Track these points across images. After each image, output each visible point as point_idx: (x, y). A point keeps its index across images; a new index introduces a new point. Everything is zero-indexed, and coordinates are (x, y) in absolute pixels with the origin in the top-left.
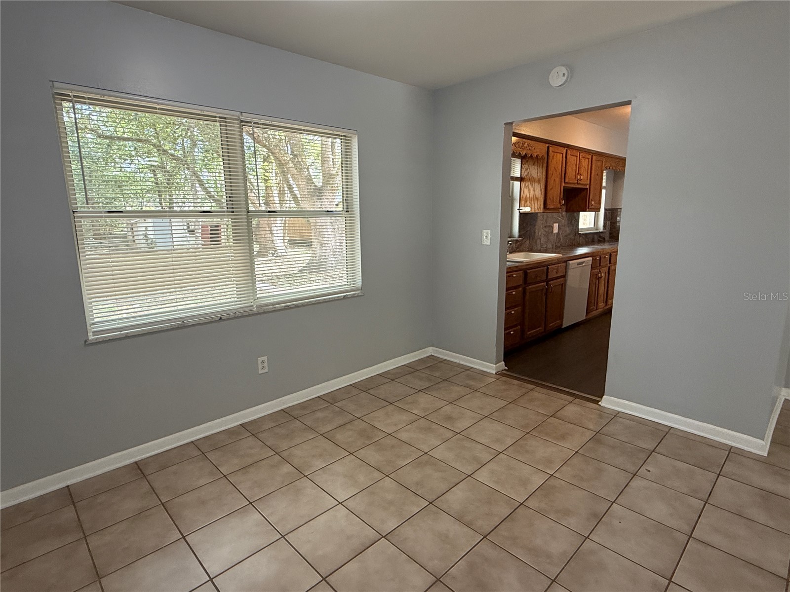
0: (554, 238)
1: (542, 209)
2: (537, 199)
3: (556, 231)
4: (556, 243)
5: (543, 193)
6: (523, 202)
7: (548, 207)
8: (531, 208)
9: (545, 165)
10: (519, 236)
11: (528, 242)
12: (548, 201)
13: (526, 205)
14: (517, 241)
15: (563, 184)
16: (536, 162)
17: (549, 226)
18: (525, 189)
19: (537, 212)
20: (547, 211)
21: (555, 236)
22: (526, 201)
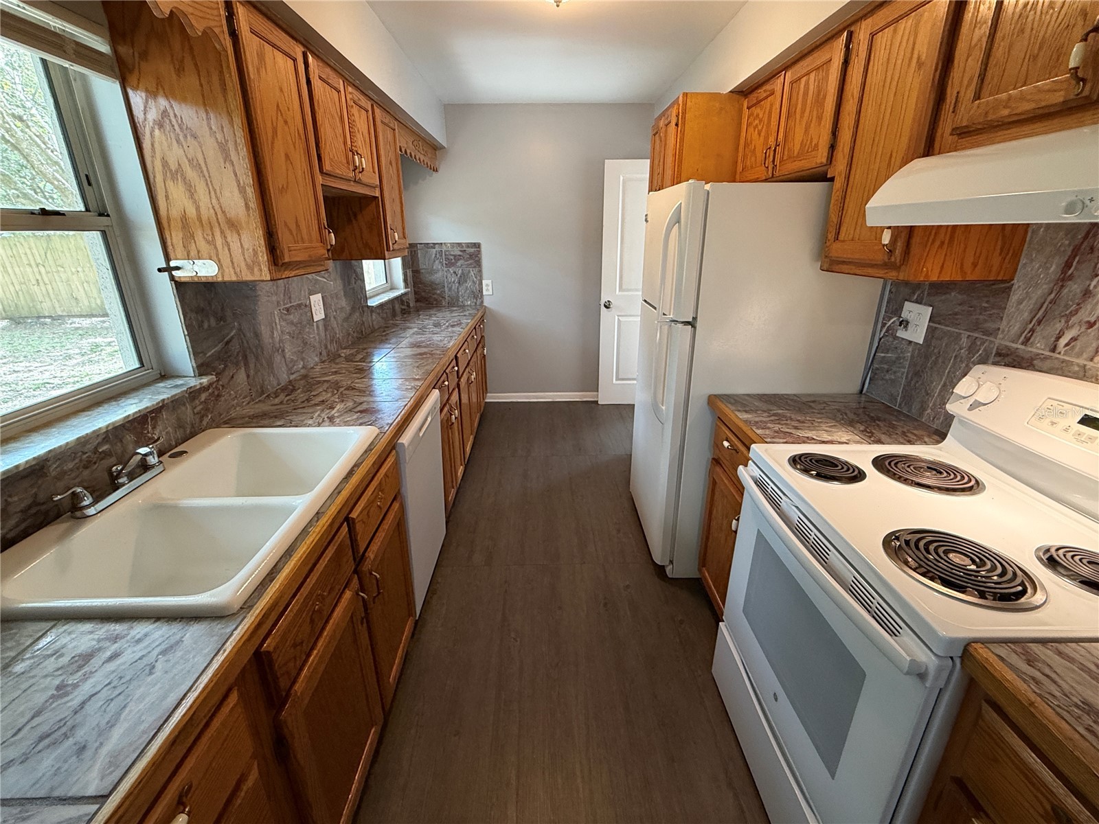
0: (318, 334)
1: (265, 269)
2: (233, 225)
3: (319, 314)
4: (326, 348)
5: (253, 204)
6: (175, 238)
7: (287, 260)
8: (220, 267)
9: (235, 101)
10: (201, 370)
11: (241, 376)
12: (284, 238)
13: (193, 253)
14: (193, 394)
15: (320, 179)
16: (188, 63)
17: (299, 306)
18: (170, 183)
19: (245, 278)
20: (287, 274)
21: (321, 327)
22: (189, 236)
